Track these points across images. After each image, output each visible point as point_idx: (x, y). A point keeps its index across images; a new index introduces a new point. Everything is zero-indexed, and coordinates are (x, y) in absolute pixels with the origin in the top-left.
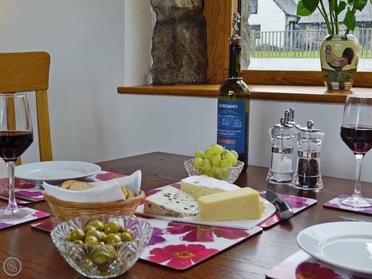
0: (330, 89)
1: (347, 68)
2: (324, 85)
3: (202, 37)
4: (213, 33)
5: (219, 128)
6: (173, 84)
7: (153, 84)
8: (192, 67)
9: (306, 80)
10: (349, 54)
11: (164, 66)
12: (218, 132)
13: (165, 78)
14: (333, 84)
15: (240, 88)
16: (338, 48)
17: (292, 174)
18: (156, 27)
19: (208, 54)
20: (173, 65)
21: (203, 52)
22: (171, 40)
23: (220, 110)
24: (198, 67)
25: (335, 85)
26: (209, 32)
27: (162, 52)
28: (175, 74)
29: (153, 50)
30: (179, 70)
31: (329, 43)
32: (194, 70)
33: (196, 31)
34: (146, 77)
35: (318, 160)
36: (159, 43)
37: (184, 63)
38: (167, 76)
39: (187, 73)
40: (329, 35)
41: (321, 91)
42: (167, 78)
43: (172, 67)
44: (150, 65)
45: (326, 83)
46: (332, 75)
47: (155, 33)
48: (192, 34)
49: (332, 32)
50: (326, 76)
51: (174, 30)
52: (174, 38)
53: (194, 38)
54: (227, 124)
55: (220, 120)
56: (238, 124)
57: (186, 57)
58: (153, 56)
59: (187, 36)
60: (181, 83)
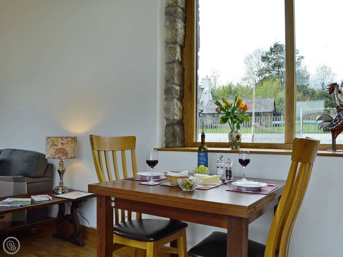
0: (232, 148)
1: (238, 141)
2: (230, 147)
3: (183, 130)
4: (187, 128)
5: (198, 161)
6: (174, 147)
7: (165, 147)
8: (180, 141)
9: (223, 145)
10: (238, 137)
11: (170, 140)
12: (198, 162)
13: (170, 145)
14: (233, 147)
15: (205, 149)
16: (235, 135)
17: (223, 175)
18: (166, 126)
19: (185, 136)
20: (174, 140)
21: (183, 135)
22: (173, 131)
23: (199, 155)
24: (182, 141)
25: (234, 147)
26: (185, 128)
27: (169, 135)
28: (175, 143)
29: (165, 134)
30: (176, 142)
31: (232, 133)
32: (180, 142)
33: (181, 128)
34: (163, 145)
35: (231, 170)
36: (167, 132)
37: (177, 139)
38: (171, 144)
39: (178, 143)
40: (231, 131)
41: (229, 149)
42: (171, 145)
43: (173, 141)
44: (164, 140)
45: (231, 147)
46: (233, 144)
47: (166, 128)
48: (180, 129)
49: (232, 130)
50: (231, 144)
51: (174, 128)
52: (174, 130)
53: (180, 130)
54: (202, 160)
55: (199, 159)
56: (205, 160)
57: (178, 137)
58: (165, 137)
59: (178, 129)
60: (176, 147)
